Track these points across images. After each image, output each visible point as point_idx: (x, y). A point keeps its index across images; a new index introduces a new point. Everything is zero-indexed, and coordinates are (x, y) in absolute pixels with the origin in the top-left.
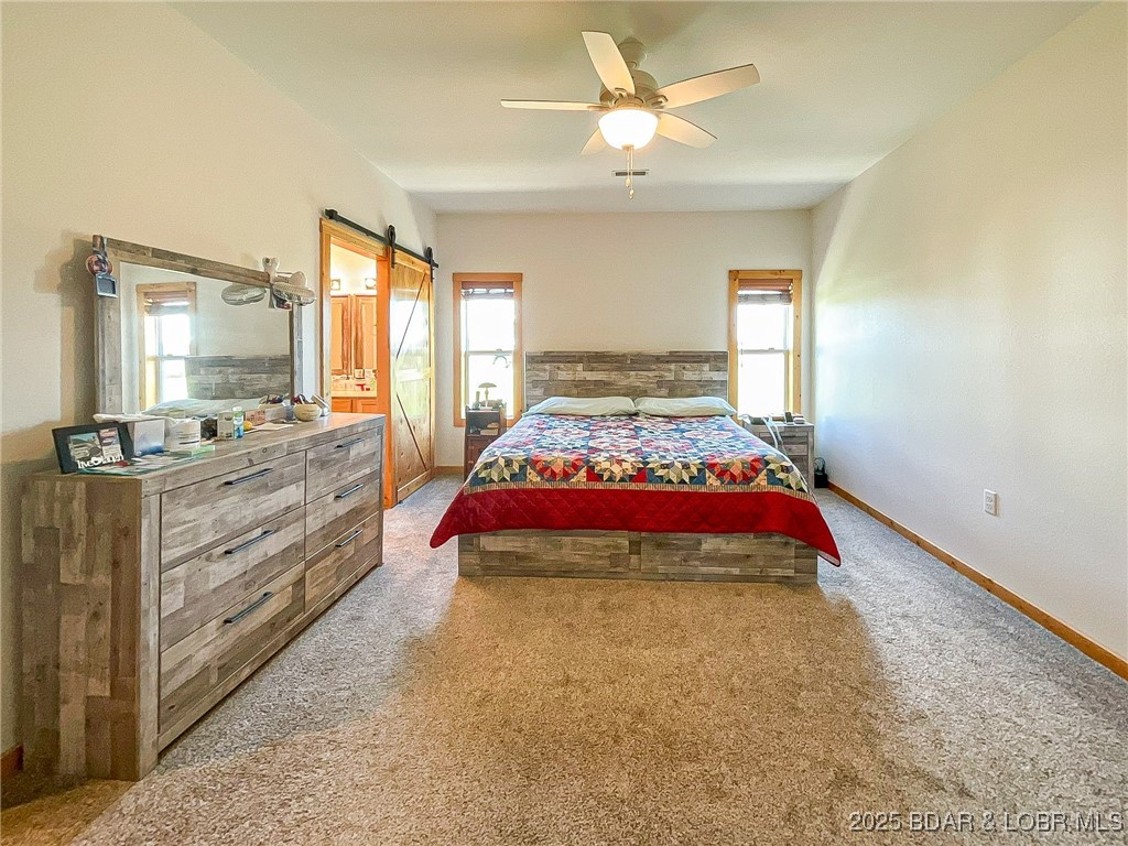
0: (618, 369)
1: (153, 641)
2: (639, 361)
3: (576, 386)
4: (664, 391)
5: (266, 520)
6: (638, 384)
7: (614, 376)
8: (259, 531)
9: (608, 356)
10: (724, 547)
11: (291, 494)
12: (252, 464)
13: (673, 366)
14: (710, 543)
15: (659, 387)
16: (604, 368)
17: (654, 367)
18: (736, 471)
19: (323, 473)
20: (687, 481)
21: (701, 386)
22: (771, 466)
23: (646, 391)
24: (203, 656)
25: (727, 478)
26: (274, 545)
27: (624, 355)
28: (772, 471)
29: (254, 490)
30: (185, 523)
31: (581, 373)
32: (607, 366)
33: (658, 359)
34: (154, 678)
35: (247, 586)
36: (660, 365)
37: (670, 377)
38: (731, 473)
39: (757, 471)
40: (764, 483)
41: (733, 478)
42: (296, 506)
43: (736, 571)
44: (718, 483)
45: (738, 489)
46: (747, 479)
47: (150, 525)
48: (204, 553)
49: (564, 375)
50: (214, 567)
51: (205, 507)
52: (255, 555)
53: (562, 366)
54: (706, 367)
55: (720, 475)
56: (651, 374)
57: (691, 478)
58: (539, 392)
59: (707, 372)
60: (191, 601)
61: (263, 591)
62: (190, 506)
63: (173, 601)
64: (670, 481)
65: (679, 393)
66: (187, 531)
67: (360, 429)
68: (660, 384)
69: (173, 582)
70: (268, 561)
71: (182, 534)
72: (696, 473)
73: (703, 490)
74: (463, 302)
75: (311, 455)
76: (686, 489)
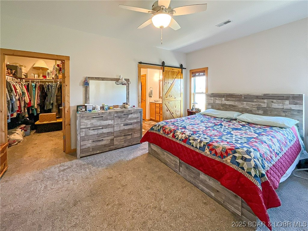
0: (239, 101)
1: (79, 139)
2: (248, 98)
3: (222, 106)
4: (261, 112)
5: (103, 126)
6: (248, 107)
7: (236, 103)
8: (101, 127)
9: (234, 95)
10: (208, 180)
11: (110, 122)
12: (99, 115)
13: (265, 101)
14: (203, 176)
15: (258, 110)
16: (233, 100)
17: (255, 100)
18: (218, 151)
19: (120, 119)
20: (198, 148)
21: (284, 111)
22: (236, 155)
23: (251, 111)
24: (89, 145)
25: (213, 152)
26: (105, 131)
27: (241, 95)
28: (235, 157)
29: (100, 120)
30: (85, 122)
31: (224, 101)
32: (234, 99)
33: (257, 97)
34: (79, 145)
35: (98, 136)
36: (259, 100)
37: (265, 105)
38: (216, 151)
39: (227, 154)
40: (229, 161)
41: (216, 153)
42: (112, 125)
43: (213, 195)
44: (209, 153)
45: (217, 159)
46: (222, 156)
47: (78, 122)
48: (89, 128)
49: (218, 102)
50: (90, 131)
51: (89, 121)
52: (100, 131)
53: (217, 98)
54: (287, 102)
55: (211, 150)
56: (253, 104)
57: (200, 147)
58: (210, 107)
59: (287, 105)
60: (86, 135)
61: (102, 139)
62: (85, 120)
63: (83, 134)
64: (193, 146)
65: (269, 113)
66: (85, 124)
67: (133, 111)
68: (259, 108)
69: (83, 131)
70: (103, 133)
71: (84, 124)
72: (202, 146)
73: (203, 153)
74: (192, 78)
75: (115, 115)
76: (197, 151)
